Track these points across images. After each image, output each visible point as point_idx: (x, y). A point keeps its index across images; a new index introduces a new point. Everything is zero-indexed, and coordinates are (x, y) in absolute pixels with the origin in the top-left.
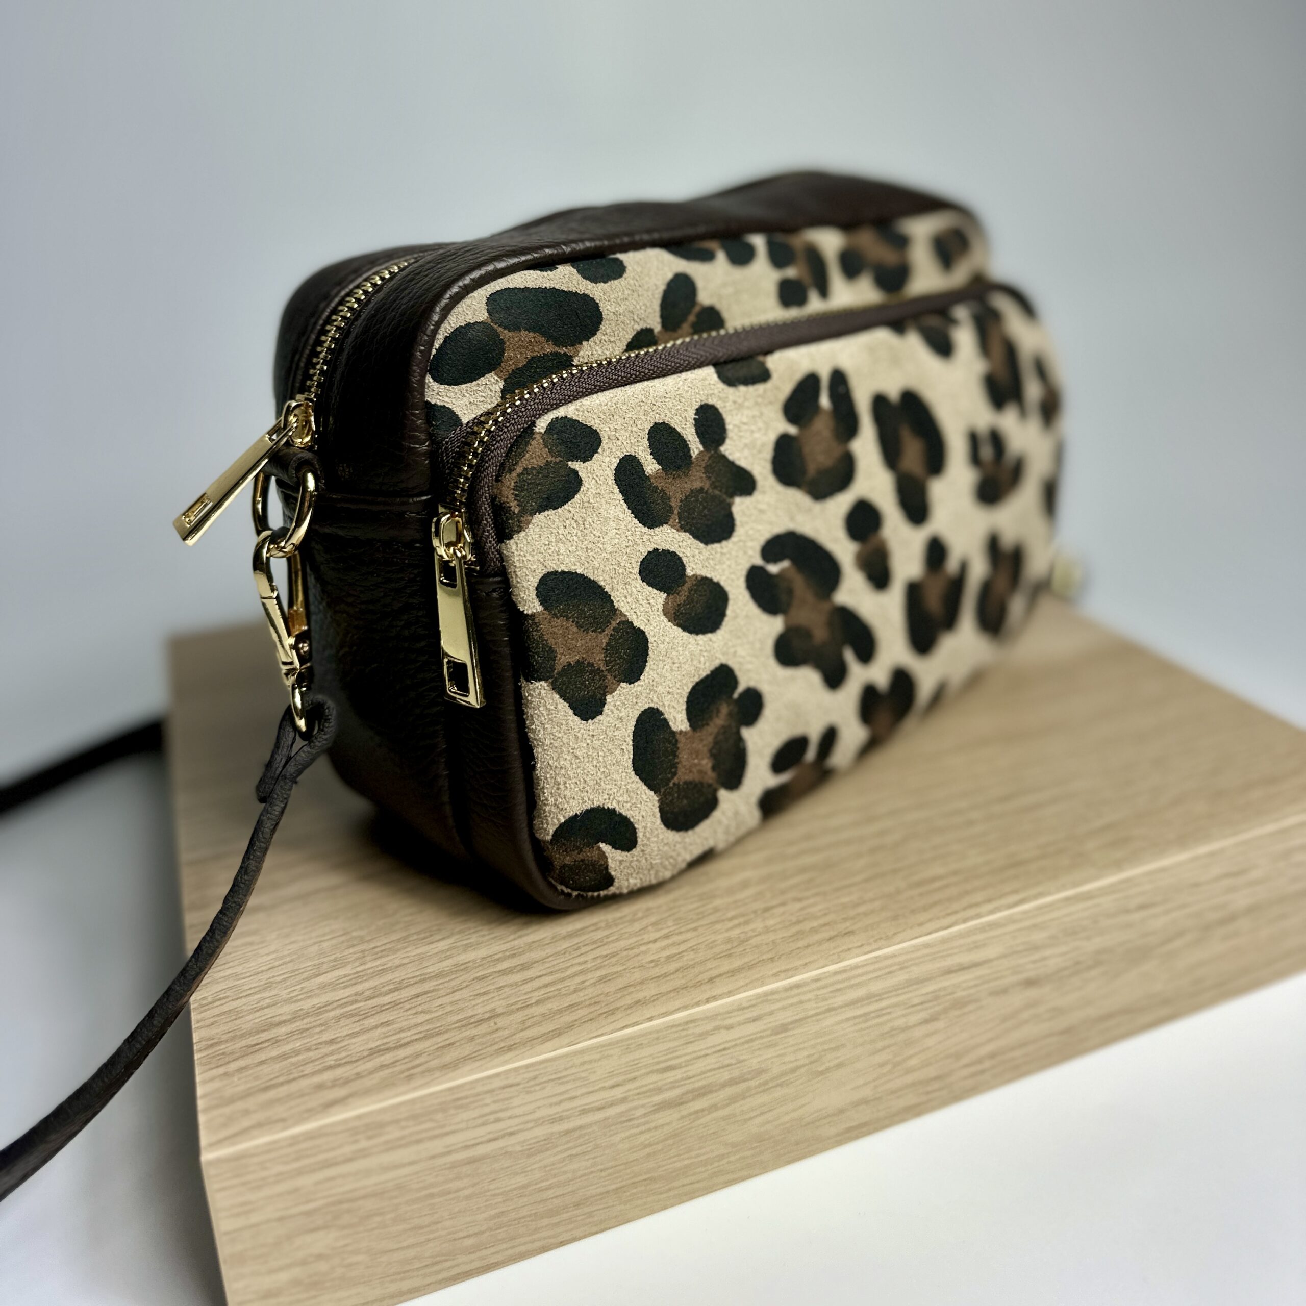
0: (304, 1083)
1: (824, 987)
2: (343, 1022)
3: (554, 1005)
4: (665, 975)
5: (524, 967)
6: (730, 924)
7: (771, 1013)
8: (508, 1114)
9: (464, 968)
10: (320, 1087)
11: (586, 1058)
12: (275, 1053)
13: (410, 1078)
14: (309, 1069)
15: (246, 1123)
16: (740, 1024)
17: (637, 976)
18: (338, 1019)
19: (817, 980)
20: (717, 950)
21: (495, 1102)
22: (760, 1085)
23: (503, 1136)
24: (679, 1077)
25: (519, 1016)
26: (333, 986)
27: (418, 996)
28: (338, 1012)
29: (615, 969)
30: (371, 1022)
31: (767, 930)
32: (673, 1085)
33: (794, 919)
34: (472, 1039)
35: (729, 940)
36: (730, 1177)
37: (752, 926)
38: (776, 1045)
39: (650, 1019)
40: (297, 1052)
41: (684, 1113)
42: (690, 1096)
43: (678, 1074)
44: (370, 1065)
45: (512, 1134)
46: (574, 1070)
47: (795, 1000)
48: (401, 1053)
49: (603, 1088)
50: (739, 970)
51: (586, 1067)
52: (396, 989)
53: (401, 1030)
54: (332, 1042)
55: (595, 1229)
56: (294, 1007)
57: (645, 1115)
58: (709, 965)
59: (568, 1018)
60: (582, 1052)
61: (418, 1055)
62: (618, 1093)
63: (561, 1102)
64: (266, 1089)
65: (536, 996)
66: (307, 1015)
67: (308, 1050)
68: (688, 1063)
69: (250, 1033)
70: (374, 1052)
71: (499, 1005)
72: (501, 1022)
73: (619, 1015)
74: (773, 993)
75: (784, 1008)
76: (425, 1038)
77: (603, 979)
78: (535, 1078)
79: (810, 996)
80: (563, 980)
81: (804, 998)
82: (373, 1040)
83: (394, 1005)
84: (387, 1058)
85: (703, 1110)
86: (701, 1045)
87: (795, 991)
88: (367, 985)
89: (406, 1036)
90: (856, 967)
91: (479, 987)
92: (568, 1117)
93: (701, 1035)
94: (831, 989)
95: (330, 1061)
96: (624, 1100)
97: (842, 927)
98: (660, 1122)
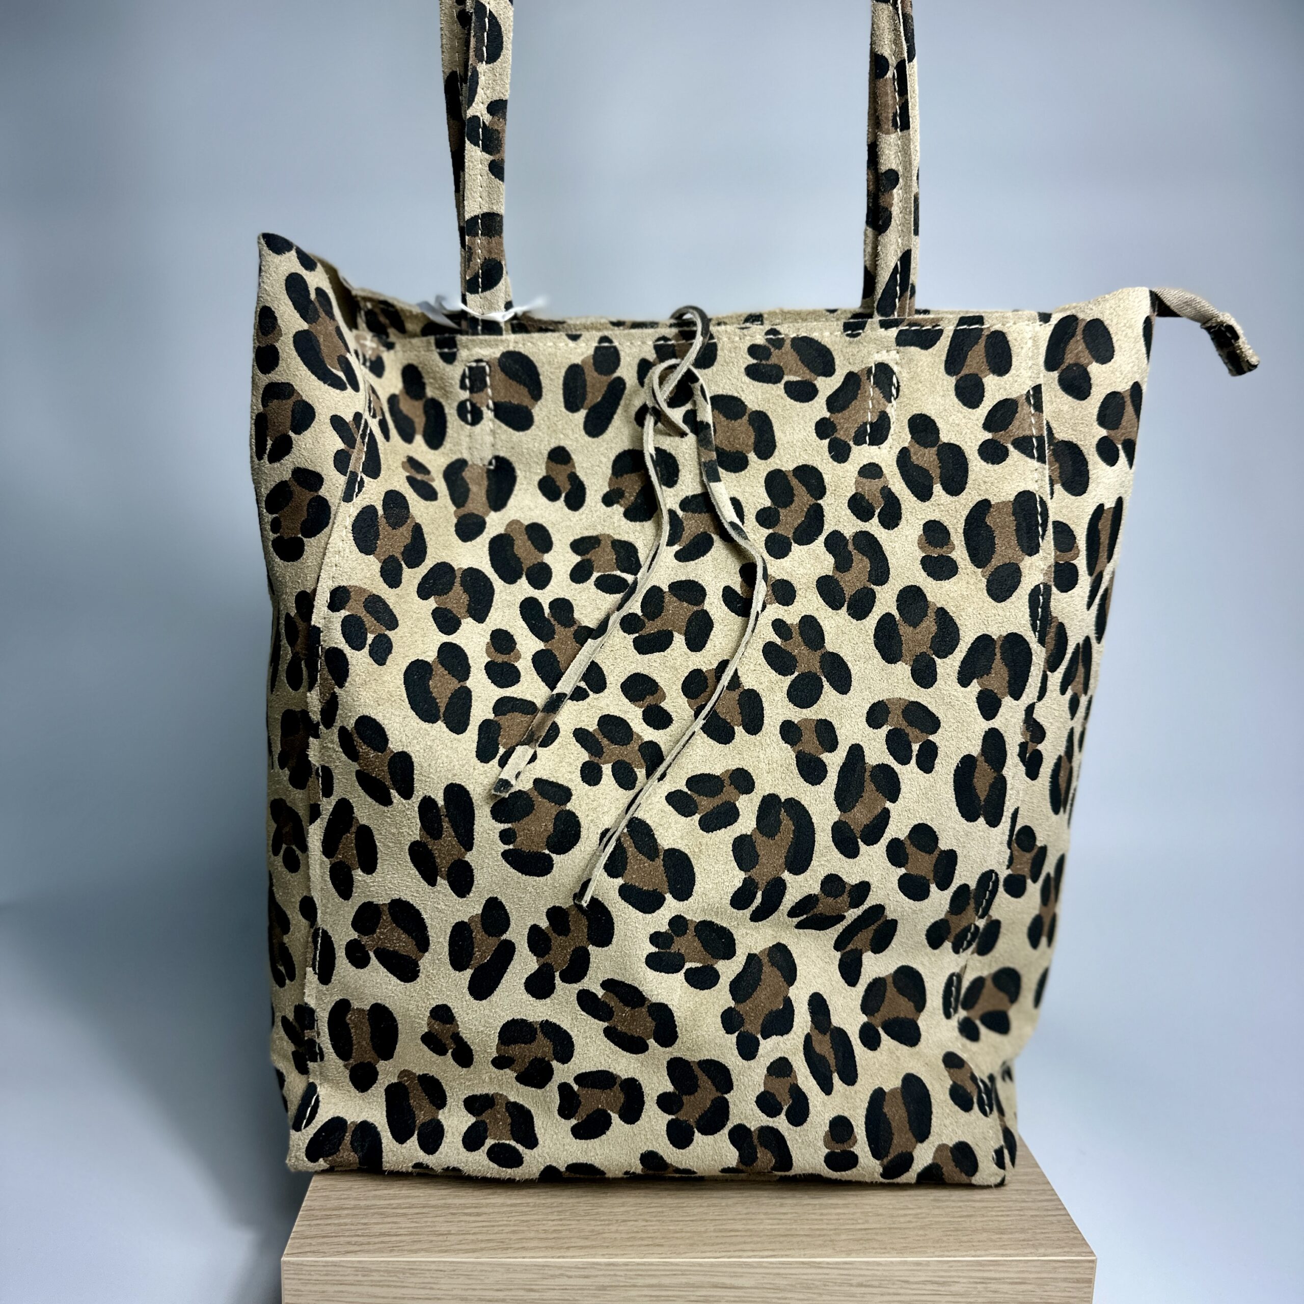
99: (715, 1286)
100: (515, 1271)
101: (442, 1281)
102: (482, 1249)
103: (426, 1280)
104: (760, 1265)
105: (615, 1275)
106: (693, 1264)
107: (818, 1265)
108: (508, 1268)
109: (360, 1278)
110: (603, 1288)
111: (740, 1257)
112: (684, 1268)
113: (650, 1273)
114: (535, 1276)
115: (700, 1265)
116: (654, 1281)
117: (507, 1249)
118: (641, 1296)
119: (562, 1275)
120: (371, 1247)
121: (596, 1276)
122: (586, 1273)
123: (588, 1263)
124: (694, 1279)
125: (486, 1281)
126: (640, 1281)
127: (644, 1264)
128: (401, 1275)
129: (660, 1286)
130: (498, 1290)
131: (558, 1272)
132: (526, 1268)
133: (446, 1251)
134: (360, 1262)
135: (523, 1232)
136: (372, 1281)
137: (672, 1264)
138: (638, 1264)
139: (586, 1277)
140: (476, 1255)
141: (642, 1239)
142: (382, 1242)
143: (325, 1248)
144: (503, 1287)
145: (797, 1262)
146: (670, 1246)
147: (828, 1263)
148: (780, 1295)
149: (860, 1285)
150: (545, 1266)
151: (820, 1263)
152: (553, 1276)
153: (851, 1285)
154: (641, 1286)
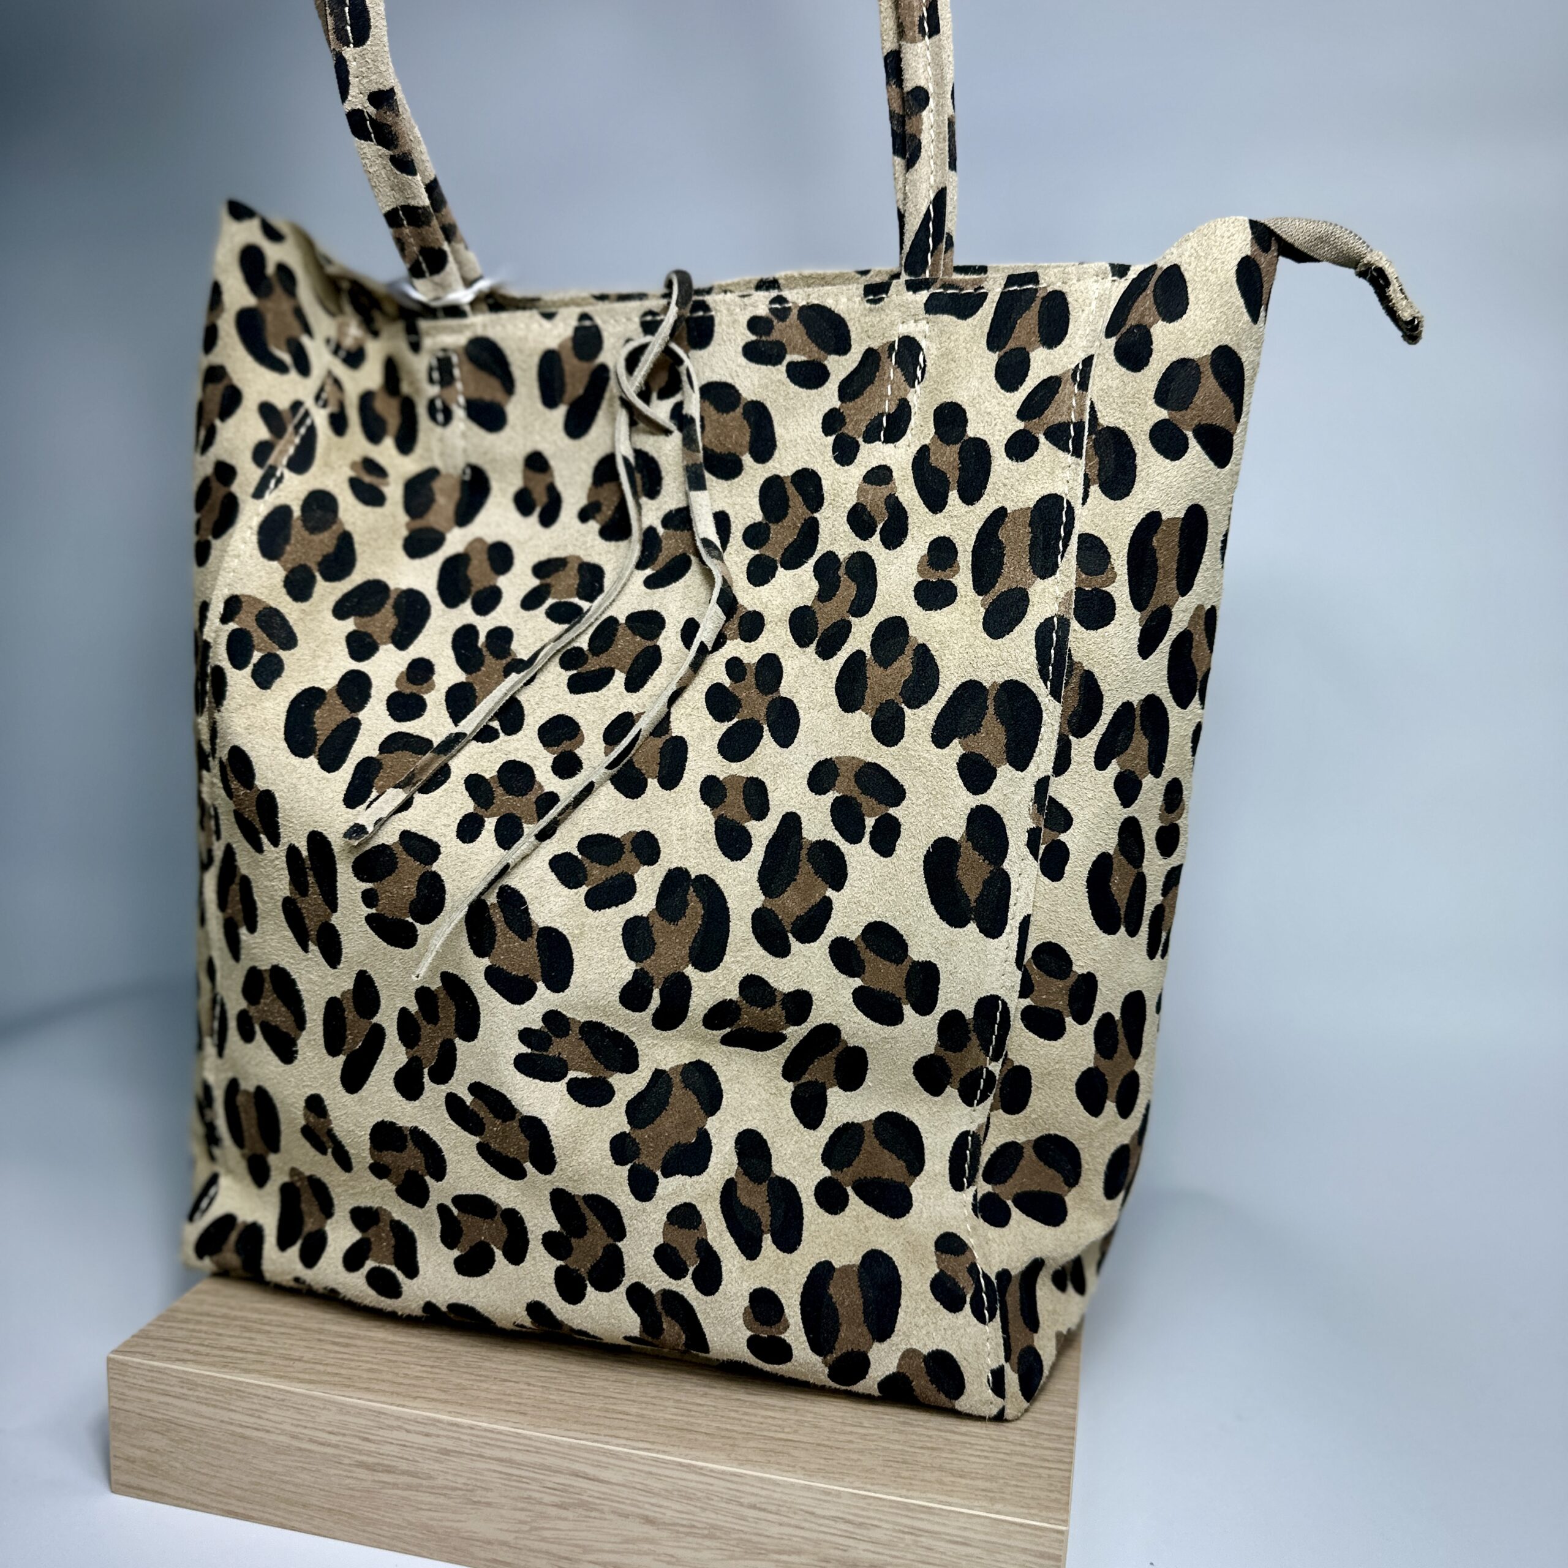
99: (576, 1474)
100: (348, 1413)
101: (272, 1411)
102: (320, 1382)
103: (254, 1407)
104: (628, 1458)
105: (459, 1439)
106: (549, 1442)
107: (700, 1471)
108: (342, 1409)
109: (185, 1391)
110: (446, 1452)
111: (607, 1443)
112: (539, 1444)
113: (499, 1443)
114: (372, 1424)
115: (557, 1444)
116: (504, 1455)
117: (349, 1386)
118: (489, 1470)
119: (400, 1428)
120: (207, 1359)
121: (438, 1436)
122: (426, 1430)
123: (429, 1418)
124: (550, 1461)
125: (318, 1419)
126: (488, 1452)
127: (492, 1431)
128: (227, 1396)
129: (510, 1462)
130: (330, 1433)
131: (395, 1423)
132: (360, 1412)
133: (281, 1377)
134: (185, 1372)
135: (381, 1372)
136: (198, 1397)
137: (525, 1437)
138: (486, 1430)
139: (427, 1435)
140: (311, 1386)
141: (508, 1403)
142: (223, 1356)
143: (158, 1353)
144: (336, 1430)
145: (673, 1462)
146: (533, 1416)
147: (712, 1471)
148: (653, 1501)
149: (753, 1507)
150: (380, 1413)
151: (701, 1468)
152: (391, 1428)
153: (741, 1505)
154: (490, 1458)
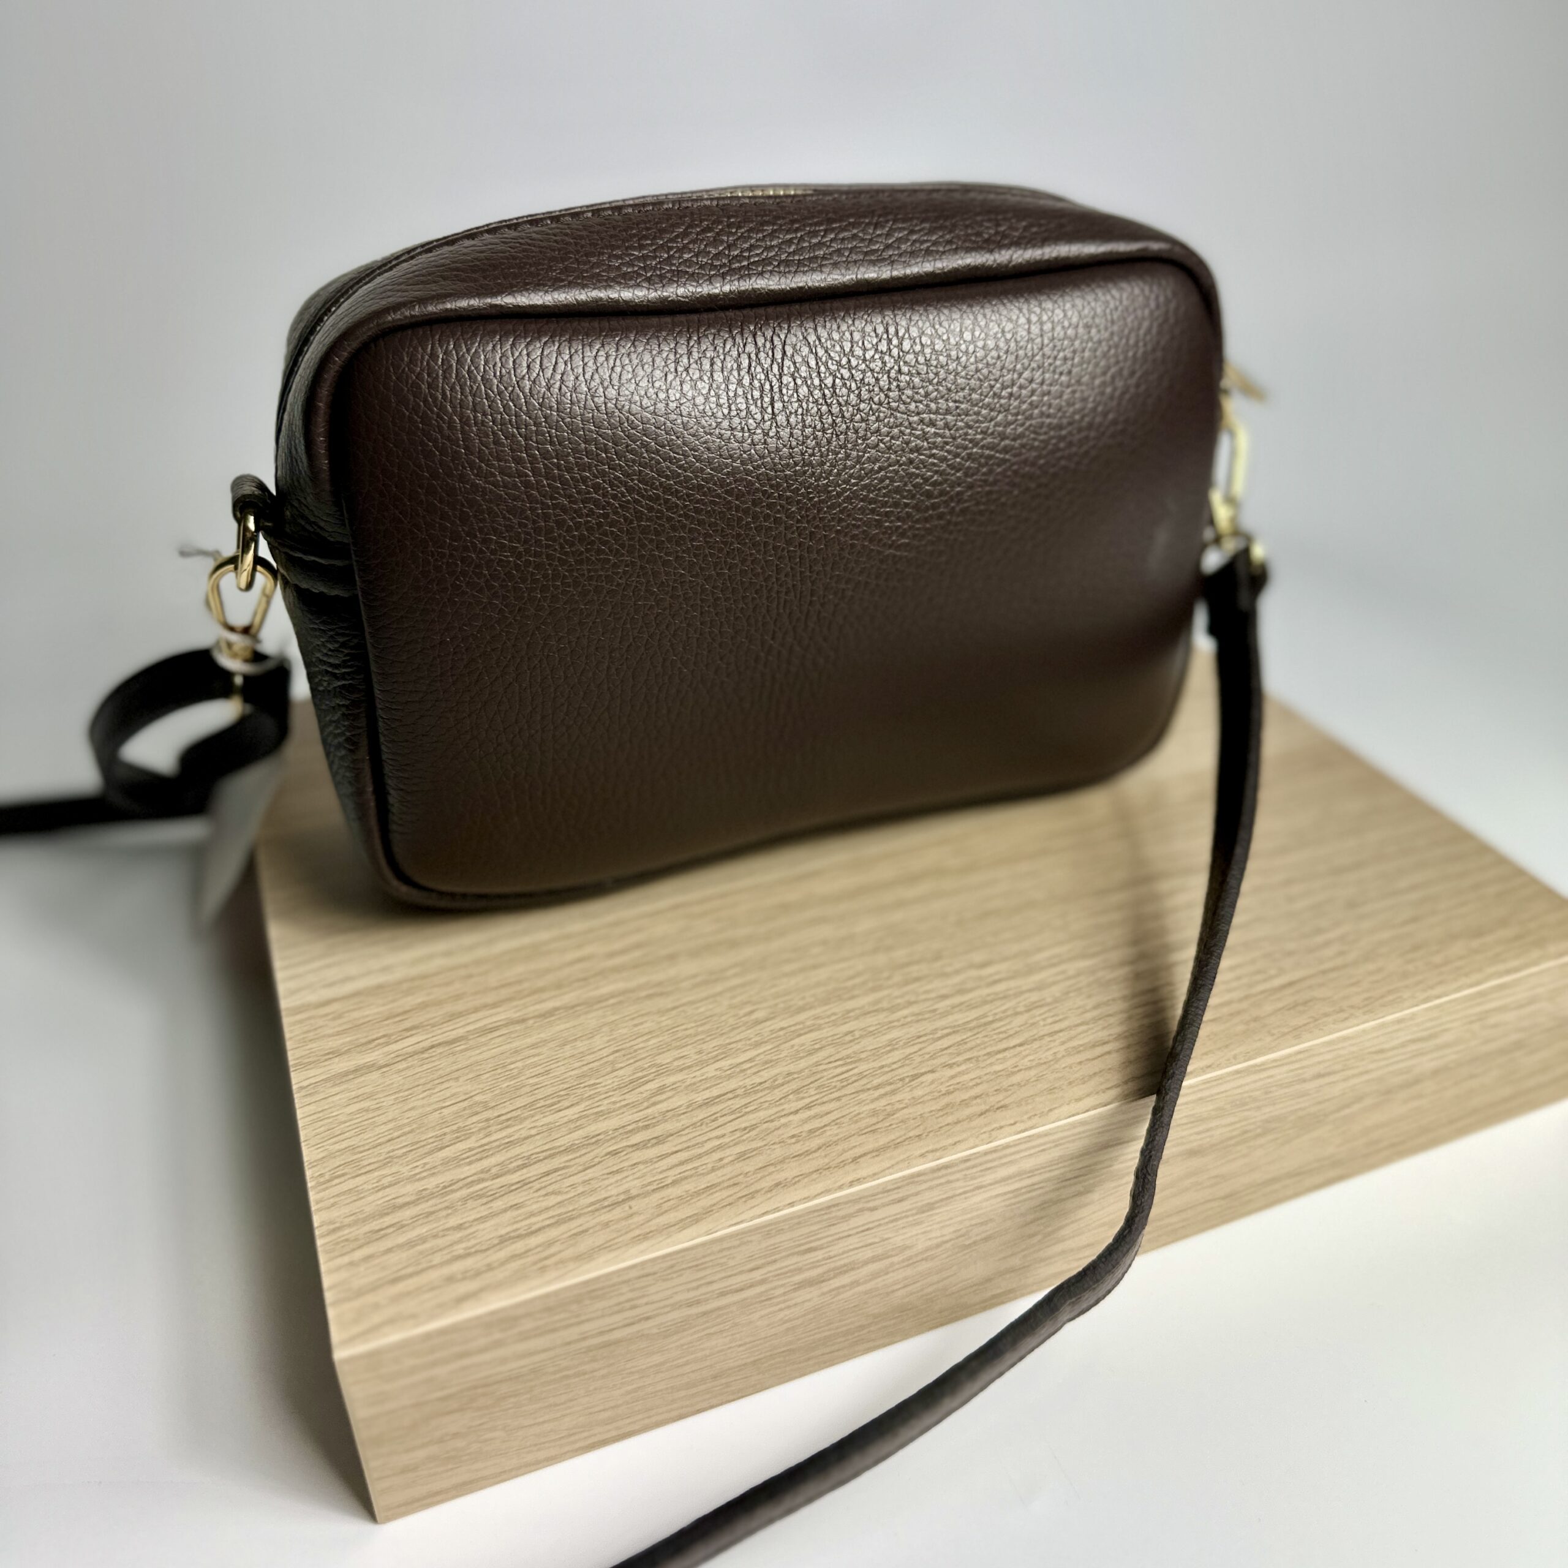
0: (433, 1275)
1: (973, 1167)
2: (471, 1204)
3: (689, 1186)
4: (808, 1153)
5: (659, 1140)
6: (877, 1093)
7: (917, 1194)
8: (644, 1300)
9: (594, 1141)
10: (451, 1279)
11: (725, 1245)
12: (401, 1239)
13: (543, 1270)
14: (437, 1259)
15: (376, 1318)
16: (884, 1205)
17: (778, 1152)
18: (465, 1200)
19: (966, 1160)
20: (862, 1124)
21: (632, 1291)
22: (903, 1261)
23: (640, 1321)
24: (820, 1258)
25: (655, 1198)
26: (457, 1161)
27: (547, 1174)
28: (464, 1192)
29: (754, 1145)
30: (498, 1204)
31: (915, 1101)
32: (814, 1265)
33: (944, 1089)
34: (606, 1225)
35: (874, 1113)
36: (871, 1344)
37: (898, 1097)
38: (921, 1223)
39: (791, 1204)
40: (423, 1240)
41: (825, 1290)
42: (832, 1274)
43: (819, 1255)
44: (502, 1254)
45: (648, 1318)
46: (712, 1257)
47: (943, 1180)
48: (533, 1241)
49: (741, 1272)
50: (884, 1148)
51: (725, 1253)
52: (524, 1166)
53: (532, 1214)
54: (460, 1227)
55: (731, 1397)
56: (419, 1186)
57: (785, 1294)
58: (854, 1141)
59: (705, 1202)
60: (721, 1240)
61: (550, 1244)
62: (757, 1275)
63: (698, 1287)
64: (395, 1281)
65: (672, 1175)
66: (432, 1195)
67: (435, 1236)
68: (830, 1244)
69: (373, 1217)
70: (504, 1240)
71: (633, 1185)
72: (636, 1205)
73: (759, 1199)
74: (919, 1174)
75: (931, 1188)
76: (558, 1223)
77: (742, 1157)
78: (672, 1267)
79: (958, 1176)
80: (700, 1156)
81: (951, 1178)
82: (502, 1225)
83: (524, 1183)
84: (519, 1246)
85: (844, 1286)
86: (844, 1227)
87: (944, 1172)
88: (493, 1161)
89: (537, 1221)
90: (1007, 1146)
91: (612, 1163)
92: (707, 1300)
93: (843, 1217)
94: (979, 1168)
95: (459, 1249)
96: (763, 1282)
97: (993, 1100)
98: (799, 1300)
